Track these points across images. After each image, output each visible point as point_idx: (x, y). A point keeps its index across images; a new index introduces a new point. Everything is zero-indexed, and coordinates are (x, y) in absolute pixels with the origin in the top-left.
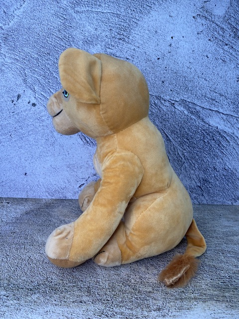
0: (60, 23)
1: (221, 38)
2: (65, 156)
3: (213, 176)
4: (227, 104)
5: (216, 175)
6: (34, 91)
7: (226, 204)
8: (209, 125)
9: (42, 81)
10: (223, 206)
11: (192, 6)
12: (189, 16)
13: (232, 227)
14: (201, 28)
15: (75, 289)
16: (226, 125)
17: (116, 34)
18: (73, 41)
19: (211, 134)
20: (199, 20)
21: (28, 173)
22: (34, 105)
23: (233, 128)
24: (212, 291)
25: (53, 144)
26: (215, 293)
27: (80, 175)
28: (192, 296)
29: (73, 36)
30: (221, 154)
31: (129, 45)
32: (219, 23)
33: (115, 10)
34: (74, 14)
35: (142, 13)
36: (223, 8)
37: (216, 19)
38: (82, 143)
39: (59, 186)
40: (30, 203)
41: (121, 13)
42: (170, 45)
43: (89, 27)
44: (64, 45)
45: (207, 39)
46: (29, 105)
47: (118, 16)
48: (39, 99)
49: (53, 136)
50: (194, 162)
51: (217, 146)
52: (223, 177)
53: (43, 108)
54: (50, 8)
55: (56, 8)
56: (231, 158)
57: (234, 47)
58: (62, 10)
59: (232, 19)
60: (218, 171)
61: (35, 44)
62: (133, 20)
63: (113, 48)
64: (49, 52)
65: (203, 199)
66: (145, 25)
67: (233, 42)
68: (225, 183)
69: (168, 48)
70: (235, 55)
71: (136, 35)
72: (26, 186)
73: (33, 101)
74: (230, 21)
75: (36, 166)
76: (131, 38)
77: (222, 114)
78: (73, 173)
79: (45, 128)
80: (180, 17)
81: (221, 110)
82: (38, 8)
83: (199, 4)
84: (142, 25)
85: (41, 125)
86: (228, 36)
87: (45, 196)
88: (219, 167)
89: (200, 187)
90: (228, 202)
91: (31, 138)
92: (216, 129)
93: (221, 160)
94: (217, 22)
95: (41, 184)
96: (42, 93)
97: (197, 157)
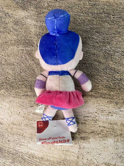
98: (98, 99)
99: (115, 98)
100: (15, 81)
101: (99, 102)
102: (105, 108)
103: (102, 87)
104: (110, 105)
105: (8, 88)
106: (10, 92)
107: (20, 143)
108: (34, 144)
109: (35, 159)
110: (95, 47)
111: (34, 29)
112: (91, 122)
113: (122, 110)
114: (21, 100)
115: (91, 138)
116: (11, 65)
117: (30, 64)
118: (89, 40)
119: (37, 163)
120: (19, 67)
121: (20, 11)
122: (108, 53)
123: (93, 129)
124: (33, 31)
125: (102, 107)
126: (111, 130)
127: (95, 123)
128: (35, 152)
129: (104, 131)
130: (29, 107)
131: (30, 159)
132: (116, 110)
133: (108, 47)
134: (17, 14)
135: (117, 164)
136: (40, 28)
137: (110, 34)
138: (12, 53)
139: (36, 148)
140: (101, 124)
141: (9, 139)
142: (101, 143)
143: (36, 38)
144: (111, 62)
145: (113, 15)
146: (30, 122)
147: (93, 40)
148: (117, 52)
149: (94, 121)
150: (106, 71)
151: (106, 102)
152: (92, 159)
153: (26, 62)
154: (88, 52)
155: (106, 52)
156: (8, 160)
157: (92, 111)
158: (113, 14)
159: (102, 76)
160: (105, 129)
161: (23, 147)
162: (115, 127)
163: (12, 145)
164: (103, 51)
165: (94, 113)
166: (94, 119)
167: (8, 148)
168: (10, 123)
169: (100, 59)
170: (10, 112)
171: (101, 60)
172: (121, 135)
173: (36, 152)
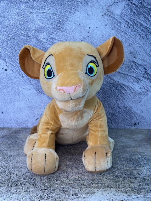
0: (20, 19)
1: (119, 28)
2: (26, 101)
3: (118, 111)
4: (125, 68)
5: (119, 111)
6: (6, 61)
7: (126, 128)
8: (114, 81)
9: (11, 55)
10: (124, 129)
11: (101, 9)
12: (99, 15)
13: (128, 142)
14: (107, 22)
15: (27, 183)
16: (125, 80)
17: (55, 26)
18: (29, 31)
19: (115, 86)
20: (105, 17)
21: (4, 112)
22: (6, 70)
23: (128, 82)
24: (109, 182)
25: (18, 94)
26: (111, 183)
27: (36, 113)
28: (97, 185)
29: (29, 28)
30: (121, 98)
31: (63, 33)
32: (117, 19)
33: (54, 12)
34: (29, 14)
35: (71, 13)
36: (120, 10)
37: (116, 16)
38: (36, 93)
39: (23, 119)
40: (5, 131)
41: (58, 13)
42: (89, 32)
43: (38, 22)
44: (23, 33)
45: (111, 29)
46: (3, 70)
47: (56, 15)
48: (9, 66)
49: (18, 89)
50: (105, 103)
51: (119, 93)
52: (124, 112)
53: (12, 72)
54: (14, 10)
55: (18, 10)
56: (128, 100)
57: (127, 33)
58: (21, 11)
59: (126, 16)
60: (121, 108)
61: (5, 32)
62: (65, 17)
63: (53, 34)
64: (14, 38)
65: (112, 125)
66: (72, 21)
67: (126, 30)
68: (125, 115)
69: (87, 34)
70: (128, 38)
71: (67, 27)
72: (3, 120)
73: (5, 67)
74: (124, 18)
75: (8, 108)
76: (64, 28)
77: (121, 74)
78: (32, 111)
79: (13, 84)
80: (94, 15)
81: (121, 72)
82: (6, 10)
83: (105, 8)
84: (71, 20)
85: (11, 82)
86: (123, 26)
87: (15, 126)
88: (121, 105)
89: (110, 118)
90: (127, 127)
91: (5, 91)
92: (118, 83)
93: (122, 102)
94: (116, 18)
95: (12, 119)
96: (11, 63)
97: (107, 100)
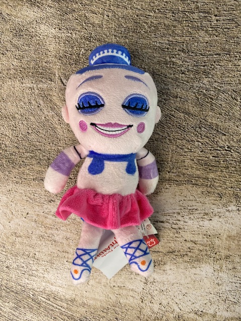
98: (183, 187)
99: (217, 184)
100: (17, 151)
101: (185, 192)
102: (197, 204)
103: (191, 162)
104: (207, 200)
105: (5, 165)
106: (7, 173)
107: (30, 273)
108: (56, 275)
109: (59, 303)
110: (179, 82)
111: (55, 45)
112: (169, 231)
113: (230, 208)
114: (29, 189)
115: (169, 263)
116: (8, 120)
117: (47, 117)
118: (165, 68)
119: (63, 310)
120: (25, 122)
121: (25, 8)
122: (204, 95)
123: (173, 246)
124: (53, 49)
125: (190, 203)
126: (208, 248)
127: (176, 235)
128: (58, 288)
129: (194, 251)
130: (45, 203)
131: (49, 302)
132: (219, 210)
133: (205, 81)
134: (19, 15)
135: (218, 314)
136: (67, 42)
137: (210, 55)
138: (11, 94)
139: (61, 282)
140: (188, 237)
141: (8, 263)
142: (187, 273)
143: (58, 64)
144: (210, 113)
145: (216, 16)
146: (49, 232)
147: (175, 68)
148: (224, 92)
149: (175, 231)
150: (199, 130)
151: (199, 192)
152: (171, 303)
153: (39, 112)
154: (164, 91)
155: (201, 91)
156: (7, 304)
157: (171, 211)
158: (216, 13)
159: (192, 141)
160: (195, 246)
161: (36, 279)
162: (217, 242)
163: (13, 275)
164: (194, 91)
165: (176, 215)
166: (173, 226)
167: (6, 281)
168: (10, 234)
169: (188, 106)
170: (8, 212)
171: (191, 108)
172: (227, 257)
173: (61, 289)
